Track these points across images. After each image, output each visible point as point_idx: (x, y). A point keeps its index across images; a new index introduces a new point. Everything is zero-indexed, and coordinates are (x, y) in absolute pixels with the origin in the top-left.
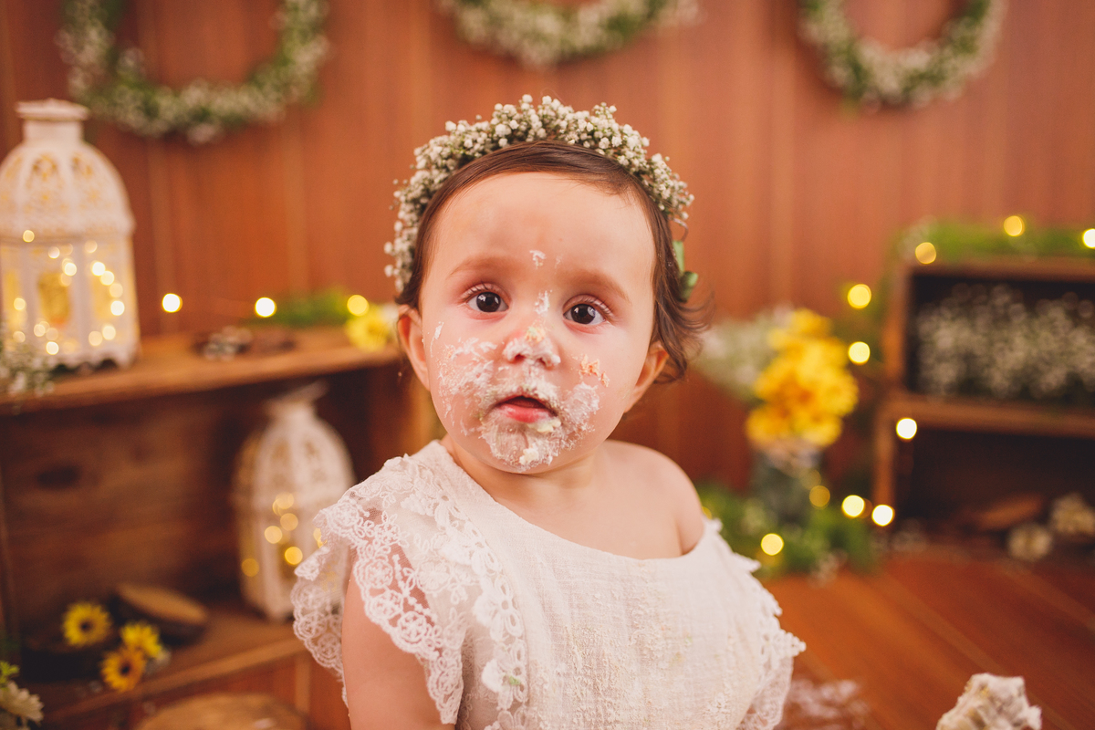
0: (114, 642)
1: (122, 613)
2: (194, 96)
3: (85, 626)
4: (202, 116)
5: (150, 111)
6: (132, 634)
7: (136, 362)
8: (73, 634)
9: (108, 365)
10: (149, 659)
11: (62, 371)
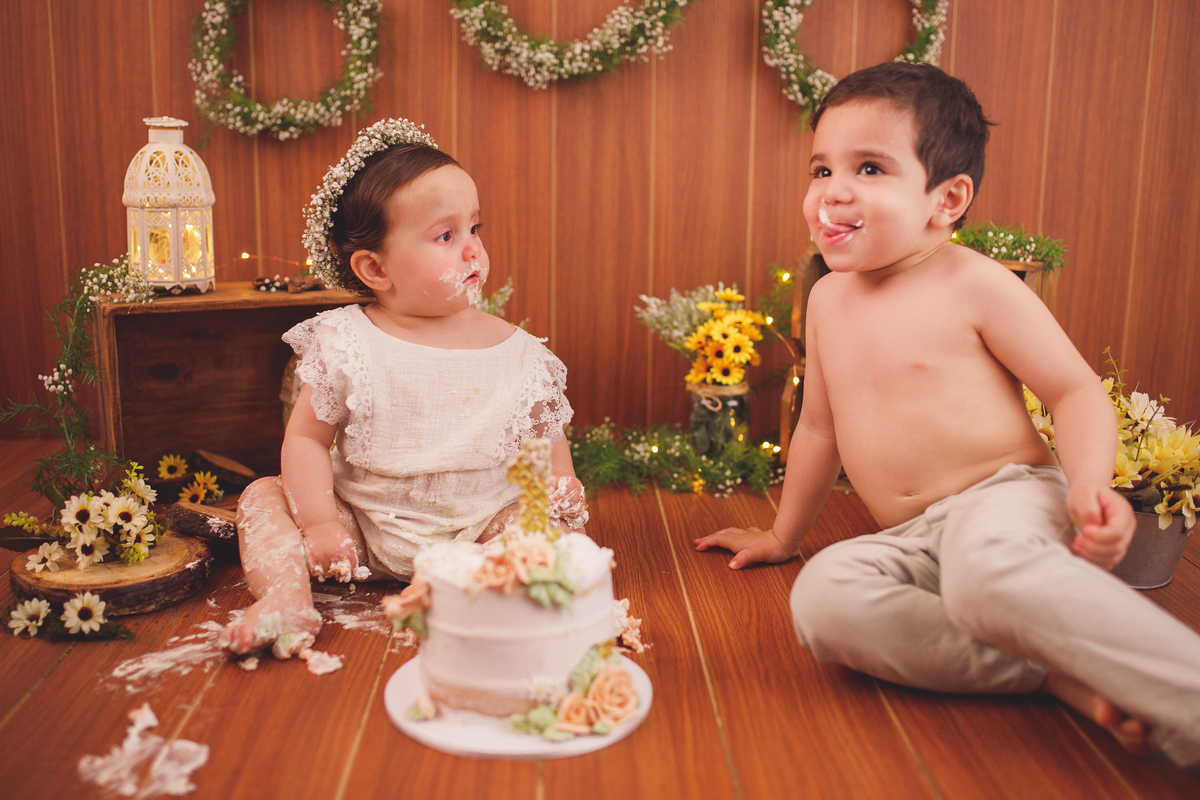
0: (189, 480)
1: (196, 465)
2: (278, 109)
3: (172, 469)
4: (286, 123)
5: (248, 120)
6: (199, 477)
7: (210, 291)
8: (164, 474)
9: (192, 291)
10: (209, 493)
11: (161, 292)
